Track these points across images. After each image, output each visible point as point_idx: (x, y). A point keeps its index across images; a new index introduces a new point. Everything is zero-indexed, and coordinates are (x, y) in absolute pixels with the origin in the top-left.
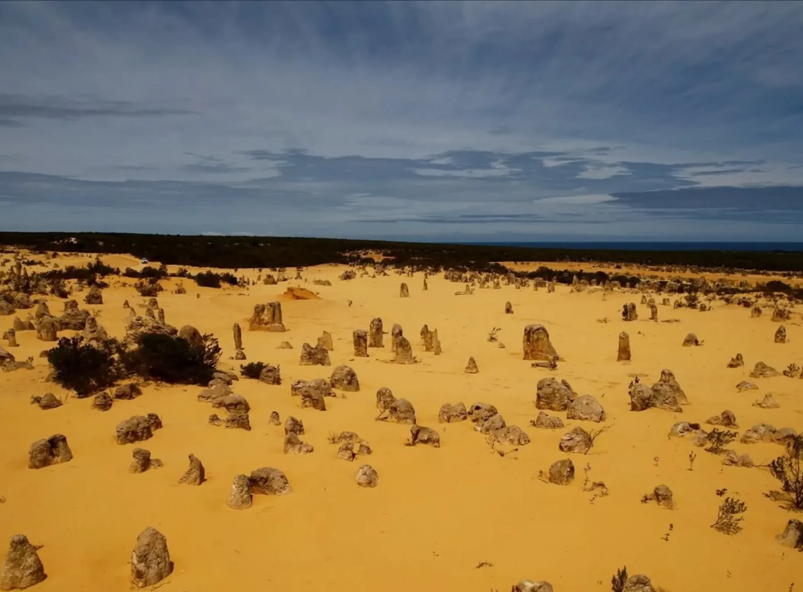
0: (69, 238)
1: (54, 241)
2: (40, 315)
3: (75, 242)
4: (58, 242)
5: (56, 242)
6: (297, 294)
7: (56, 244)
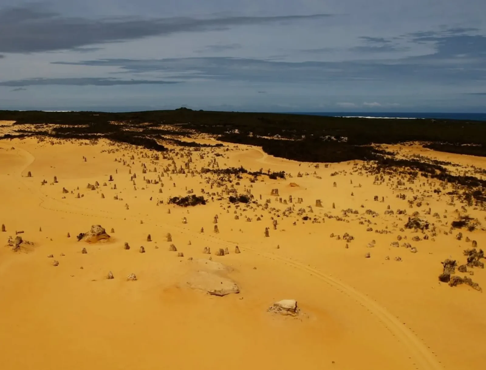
0: (235, 129)
1: (227, 131)
2: (226, 189)
3: (238, 132)
4: (229, 132)
5: (227, 132)
6: (293, 185)
7: (228, 133)
